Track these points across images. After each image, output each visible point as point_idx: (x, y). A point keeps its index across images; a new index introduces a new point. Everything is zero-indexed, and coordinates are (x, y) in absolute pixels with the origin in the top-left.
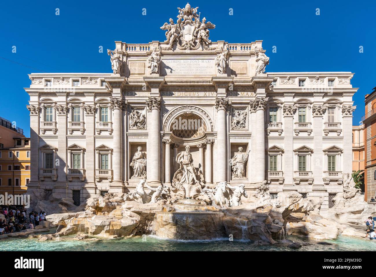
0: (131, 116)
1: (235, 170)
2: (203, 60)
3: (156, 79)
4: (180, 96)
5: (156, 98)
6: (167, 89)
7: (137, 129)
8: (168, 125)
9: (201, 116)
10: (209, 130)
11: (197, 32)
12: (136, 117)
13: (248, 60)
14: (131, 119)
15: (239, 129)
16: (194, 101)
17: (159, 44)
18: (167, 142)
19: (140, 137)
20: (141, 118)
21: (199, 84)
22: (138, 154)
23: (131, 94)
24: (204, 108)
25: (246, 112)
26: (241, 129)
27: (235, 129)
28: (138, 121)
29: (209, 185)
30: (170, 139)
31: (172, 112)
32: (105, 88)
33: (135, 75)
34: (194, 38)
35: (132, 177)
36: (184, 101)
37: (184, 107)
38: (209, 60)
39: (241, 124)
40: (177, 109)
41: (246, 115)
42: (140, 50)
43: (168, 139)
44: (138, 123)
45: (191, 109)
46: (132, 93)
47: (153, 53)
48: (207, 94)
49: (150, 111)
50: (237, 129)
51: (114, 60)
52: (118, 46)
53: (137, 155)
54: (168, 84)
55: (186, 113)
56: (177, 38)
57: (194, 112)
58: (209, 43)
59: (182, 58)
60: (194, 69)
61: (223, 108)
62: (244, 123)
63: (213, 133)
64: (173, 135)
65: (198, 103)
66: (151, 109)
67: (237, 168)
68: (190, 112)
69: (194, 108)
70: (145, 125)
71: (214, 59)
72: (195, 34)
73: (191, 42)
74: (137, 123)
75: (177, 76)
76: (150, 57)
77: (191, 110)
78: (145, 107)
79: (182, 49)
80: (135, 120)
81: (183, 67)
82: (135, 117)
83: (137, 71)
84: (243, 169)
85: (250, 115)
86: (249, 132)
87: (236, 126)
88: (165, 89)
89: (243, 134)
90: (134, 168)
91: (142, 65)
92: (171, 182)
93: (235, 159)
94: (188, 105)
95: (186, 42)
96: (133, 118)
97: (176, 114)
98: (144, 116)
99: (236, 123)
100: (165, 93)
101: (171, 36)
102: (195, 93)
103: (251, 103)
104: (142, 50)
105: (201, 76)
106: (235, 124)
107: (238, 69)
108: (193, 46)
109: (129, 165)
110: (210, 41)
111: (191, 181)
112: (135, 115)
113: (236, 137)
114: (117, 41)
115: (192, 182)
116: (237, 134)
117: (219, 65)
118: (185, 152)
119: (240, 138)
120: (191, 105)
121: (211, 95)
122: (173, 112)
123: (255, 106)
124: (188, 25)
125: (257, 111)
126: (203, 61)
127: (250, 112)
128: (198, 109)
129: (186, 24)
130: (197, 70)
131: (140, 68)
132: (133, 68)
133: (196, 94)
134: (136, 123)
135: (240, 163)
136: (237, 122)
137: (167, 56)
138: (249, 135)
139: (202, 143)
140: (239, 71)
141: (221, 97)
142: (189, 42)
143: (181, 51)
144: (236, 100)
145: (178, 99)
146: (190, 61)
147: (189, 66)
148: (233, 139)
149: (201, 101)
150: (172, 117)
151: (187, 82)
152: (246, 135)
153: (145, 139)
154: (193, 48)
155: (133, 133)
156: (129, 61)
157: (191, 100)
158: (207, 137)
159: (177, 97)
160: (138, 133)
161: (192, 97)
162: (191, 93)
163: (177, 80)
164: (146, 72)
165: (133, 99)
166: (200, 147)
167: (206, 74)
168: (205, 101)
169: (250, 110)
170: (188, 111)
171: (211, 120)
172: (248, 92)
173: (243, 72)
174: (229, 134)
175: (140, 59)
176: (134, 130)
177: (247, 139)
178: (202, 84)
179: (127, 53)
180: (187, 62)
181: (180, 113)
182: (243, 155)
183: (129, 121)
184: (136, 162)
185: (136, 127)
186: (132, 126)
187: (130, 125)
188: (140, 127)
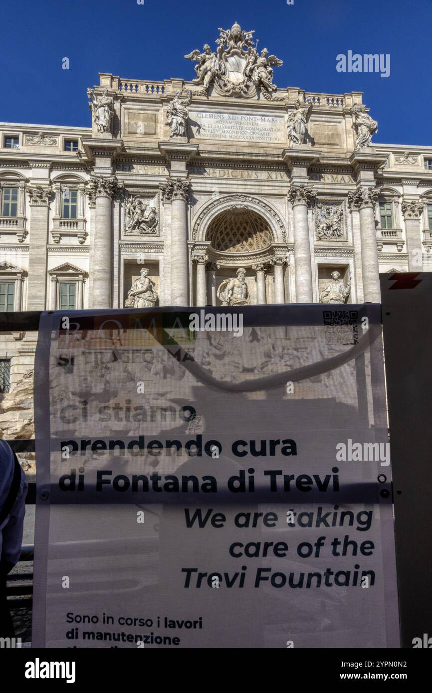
0: (130, 210)
2: (263, 118)
3: (182, 146)
4: (224, 177)
5: (182, 179)
6: (200, 164)
7: (140, 234)
8: (202, 228)
9: (264, 214)
10: (278, 240)
11: (252, 70)
12: (139, 211)
13: (340, 122)
14: (127, 215)
15: (332, 240)
16: (249, 187)
17: (183, 84)
18: (201, 260)
19: (146, 250)
20: (150, 215)
21: (260, 158)
22: (142, 284)
26: (335, 240)
27: (325, 238)
28: (142, 219)
30: (207, 256)
31: (209, 205)
33: (138, 136)
34: (246, 78)
36: (231, 186)
37: (231, 196)
38: (273, 118)
39: (333, 231)
40: (218, 200)
41: (341, 214)
42: (146, 92)
43: (203, 255)
44: (143, 224)
45: (244, 200)
47: (174, 100)
48: (274, 175)
49: (168, 201)
50: (328, 239)
51: (101, 108)
52: (105, 81)
53: (140, 286)
54: (202, 155)
55: (236, 208)
56: (216, 77)
57: (250, 206)
58: (273, 90)
59: (226, 111)
60: (249, 131)
61: (303, 202)
63: (286, 245)
64: (211, 248)
65: (257, 192)
68: (242, 207)
69: (250, 199)
70: (157, 228)
71: (282, 117)
72: (248, 72)
73: (241, 86)
74: (140, 223)
75: (217, 142)
76: (168, 107)
77: (245, 203)
78: (156, 193)
79: (225, 96)
80: (136, 217)
81: (228, 127)
82: (137, 213)
85: (348, 215)
86: (349, 244)
87: (326, 233)
88: (197, 164)
89: (339, 249)
91: (151, 118)
93: (326, 293)
94: (238, 194)
95: (233, 84)
96: (133, 213)
97: (216, 209)
98: (154, 211)
99: (325, 228)
100: (195, 170)
101: (206, 73)
102: (250, 172)
103: (351, 195)
104: (150, 92)
105: (260, 145)
106: (324, 231)
107: (325, 136)
108: (244, 92)
110: (275, 87)
112: (137, 208)
113: (328, 254)
114: (104, 74)
116: (328, 249)
118: (236, 279)
119: (334, 254)
120: (243, 194)
121: (279, 178)
122: (211, 204)
123: (357, 201)
124: (236, 57)
125: (362, 209)
126: (263, 119)
127: (348, 210)
128: (258, 201)
129: (232, 56)
130: (254, 133)
131: (146, 124)
132: (132, 122)
133: (253, 174)
134: (138, 223)
135: (337, 300)
136: (327, 227)
137: (198, 106)
138: (350, 251)
139: (263, 262)
140: (327, 140)
141: (300, 182)
142: (239, 85)
143: (224, 99)
144: (324, 188)
145: (220, 182)
146: (240, 116)
147: (238, 125)
148: (321, 258)
149: (263, 188)
150: (210, 215)
151: (237, 154)
152: (345, 249)
153: (157, 254)
154: (245, 96)
155: (134, 242)
156: (125, 109)
157: (245, 185)
158: (276, 252)
159: (218, 179)
160: (144, 243)
161: (245, 180)
162: (243, 173)
163: (219, 148)
164: (158, 131)
165: (134, 178)
166: (259, 270)
167: (269, 142)
168: (269, 188)
169: (349, 208)
170: (239, 205)
171: (282, 223)
172: (344, 176)
173: (332, 142)
174: (315, 249)
175: (147, 108)
176: (135, 236)
177: (348, 257)
178: (264, 158)
179: (123, 95)
180: (234, 118)
181: (225, 207)
182: (340, 286)
183: (125, 219)
184: (138, 299)
185: (138, 231)
186: (129, 228)
187: (125, 227)
188: (145, 230)
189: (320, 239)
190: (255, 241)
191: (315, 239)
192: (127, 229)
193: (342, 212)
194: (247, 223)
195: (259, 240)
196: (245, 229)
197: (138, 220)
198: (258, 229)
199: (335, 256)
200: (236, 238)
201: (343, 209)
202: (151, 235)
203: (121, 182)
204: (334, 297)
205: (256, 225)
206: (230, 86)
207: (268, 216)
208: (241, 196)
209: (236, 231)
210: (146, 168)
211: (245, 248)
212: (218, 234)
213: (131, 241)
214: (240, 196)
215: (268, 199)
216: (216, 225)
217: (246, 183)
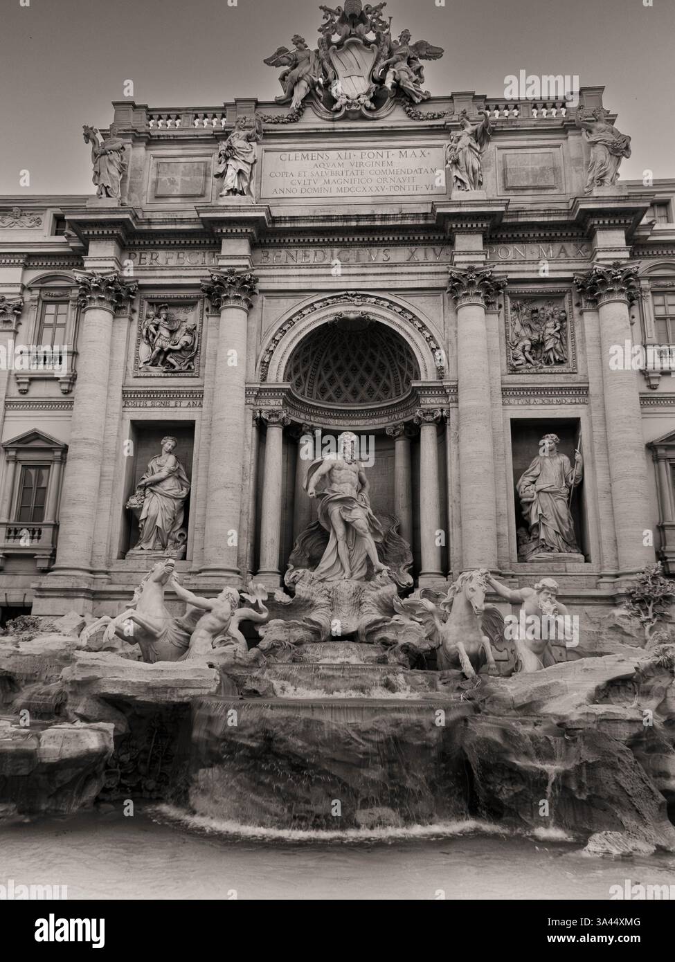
0: (147, 332)
1: (534, 521)
2: (403, 151)
3: (240, 211)
4: (324, 263)
5: (237, 270)
6: (279, 242)
7: (163, 375)
8: (278, 360)
9: (399, 326)
10: (427, 376)
11: (384, 71)
12: (165, 333)
13: (558, 146)
14: (145, 340)
15: (542, 370)
16: (371, 278)
17: (258, 106)
18: (274, 419)
19: (172, 403)
20: (183, 339)
21: (391, 223)
22: (159, 466)
23: (152, 259)
24: (410, 299)
25: (564, 311)
26: (550, 370)
27: (526, 368)
28: (169, 346)
29: (433, 582)
30: (285, 410)
31: (293, 316)
32: (66, 240)
33: (172, 200)
34: (374, 85)
35: (131, 552)
36: (336, 278)
37: (336, 297)
38: (423, 150)
39: (547, 353)
40: (312, 305)
41: (563, 320)
42: (191, 126)
43: (276, 408)
44: (171, 355)
45: (360, 303)
46: (154, 257)
47: (232, 135)
48: (420, 254)
49: (216, 312)
50: (533, 370)
51: (103, 157)
52: (121, 115)
53: (156, 469)
55: (346, 320)
56: (317, 89)
57: (374, 314)
58: (423, 101)
59: (333, 145)
60: (374, 177)
61: (476, 299)
62: (558, 346)
63: (442, 385)
65: (387, 286)
66: (218, 306)
67: (540, 512)
68: (357, 315)
69: (373, 300)
70: (196, 361)
71: (440, 146)
73: (362, 100)
74: (167, 354)
75: (313, 201)
76: (223, 146)
77: (363, 309)
78: (199, 298)
79: (333, 120)
80: (159, 343)
81: (337, 173)
82: (161, 334)
83: (179, 188)
84: (565, 517)
85: (577, 320)
86: (579, 377)
87: (530, 358)
88: (274, 242)
89: (556, 389)
90: (143, 516)
91: (199, 169)
92: (283, 570)
93: (532, 479)
94: (350, 292)
95: (348, 97)
96: (154, 336)
97: (307, 322)
98: (190, 332)
99: (527, 348)
100: (271, 255)
101: (297, 84)
102: (375, 250)
103: (579, 280)
104: (198, 125)
105: (395, 200)
106: (527, 354)
107: (527, 173)
108: (369, 110)
109: (124, 507)
110: (427, 94)
111: (358, 566)
112: (161, 328)
113: (532, 400)
114: (120, 102)
115: (364, 572)
116: (533, 389)
117: (456, 163)
119: (546, 400)
120: (361, 292)
121: (430, 258)
122: (297, 314)
123: (592, 290)
124: (354, 51)
125: (601, 306)
126: (403, 153)
127: (576, 311)
128: (387, 304)
129: (348, 49)
130: (384, 179)
131: (188, 179)
132: (164, 179)
133: (379, 255)
134: (161, 357)
135: (552, 493)
136: (532, 346)
137: (283, 141)
138: (581, 392)
139: (405, 420)
140: (531, 180)
141: (469, 262)
142: (359, 97)
143: (330, 125)
144: (524, 271)
145: (315, 271)
146: (358, 153)
147: (355, 168)
148: (519, 407)
149: (398, 278)
150: (294, 333)
151: (346, 218)
152: (570, 389)
153: (192, 409)
154: (370, 115)
155: (149, 389)
156: (155, 157)
157: (364, 275)
158: (422, 400)
159: (311, 267)
160: (168, 389)
161: (364, 266)
162: (361, 253)
163: (315, 211)
164: (209, 190)
165: (158, 273)
166: (399, 436)
167: (414, 193)
168: (411, 277)
169: (578, 305)
170: (350, 312)
171: (435, 342)
172: (566, 244)
173: (542, 184)
174: (504, 390)
175: (192, 152)
176: (154, 377)
177: (574, 404)
178: (399, 223)
179: (149, 133)
180: (348, 155)
181: (323, 318)
182: (562, 464)
183: (138, 347)
184: (151, 495)
185: (162, 368)
186: (145, 363)
187: (136, 361)
188: (174, 367)
189: (514, 370)
190: (392, 380)
191: (506, 370)
192: (141, 365)
193: (563, 314)
194: (374, 346)
195: (400, 378)
196: (373, 357)
197: (162, 348)
198: (395, 356)
199: (551, 403)
200: (358, 376)
201: (567, 309)
202: (182, 374)
203: (134, 282)
204: (544, 486)
205: (391, 348)
206: (342, 101)
207: (406, 331)
208: (356, 295)
209: (357, 363)
210: (181, 255)
211: (375, 396)
212: (320, 369)
213: (145, 387)
214: (354, 296)
215: (408, 299)
216: (314, 353)
217: (365, 270)
